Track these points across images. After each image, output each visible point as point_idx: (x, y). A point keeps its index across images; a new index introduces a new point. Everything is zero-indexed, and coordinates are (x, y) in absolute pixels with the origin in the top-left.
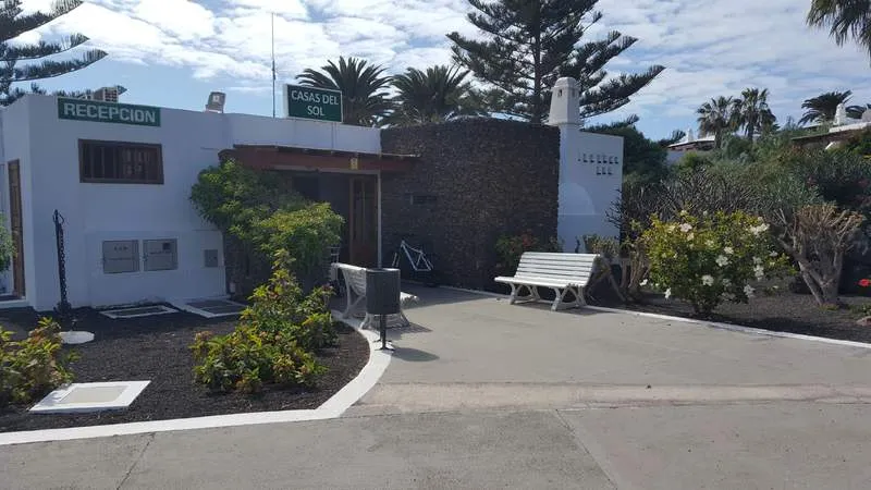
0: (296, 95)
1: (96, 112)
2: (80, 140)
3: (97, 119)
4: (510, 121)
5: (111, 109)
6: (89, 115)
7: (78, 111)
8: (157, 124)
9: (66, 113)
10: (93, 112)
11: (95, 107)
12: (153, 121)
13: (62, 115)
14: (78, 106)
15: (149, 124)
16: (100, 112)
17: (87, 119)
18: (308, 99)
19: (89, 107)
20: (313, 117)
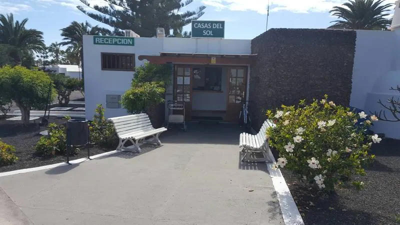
0: (197, 26)
1: (108, 41)
2: (101, 53)
3: (108, 44)
4: (332, 30)
5: (114, 39)
6: (105, 42)
7: (101, 40)
8: (133, 45)
9: (96, 42)
10: (107, 41)
11: (107, 39)
12: (131, 43)
13: (95, 43)
14: (101, 39)
15: (129, 45)
16: (109, 41)
17: (104, 44)
18: (204, 27)
19: (105, 39)
20: (206, 36)
